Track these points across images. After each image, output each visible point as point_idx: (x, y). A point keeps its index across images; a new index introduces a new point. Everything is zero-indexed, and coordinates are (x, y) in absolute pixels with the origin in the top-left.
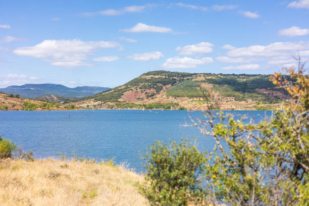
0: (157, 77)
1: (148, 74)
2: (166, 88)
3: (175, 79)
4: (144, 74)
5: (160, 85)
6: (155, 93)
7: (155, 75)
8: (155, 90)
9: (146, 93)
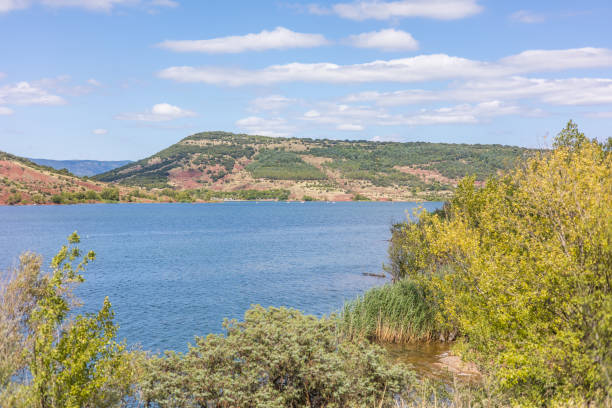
0: (216, 143)
1: (198, 137)
2: (240, 163)
3: (251, 148)
4: (189, 138)
5: (228, 157)
6: (225, 171)
7: (212, 139)
8: (223, 167)
9: (209, 172)
